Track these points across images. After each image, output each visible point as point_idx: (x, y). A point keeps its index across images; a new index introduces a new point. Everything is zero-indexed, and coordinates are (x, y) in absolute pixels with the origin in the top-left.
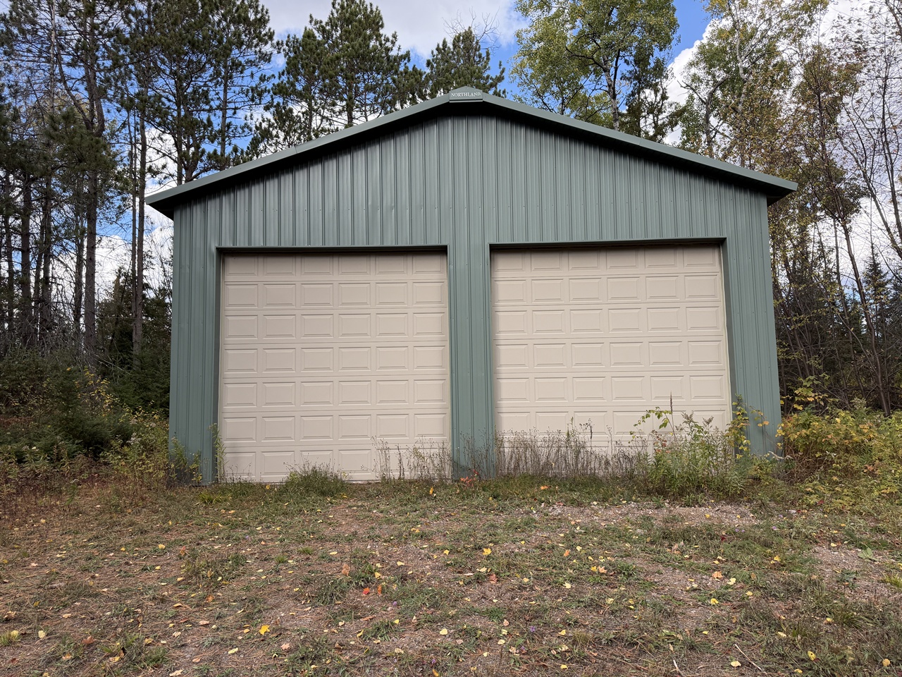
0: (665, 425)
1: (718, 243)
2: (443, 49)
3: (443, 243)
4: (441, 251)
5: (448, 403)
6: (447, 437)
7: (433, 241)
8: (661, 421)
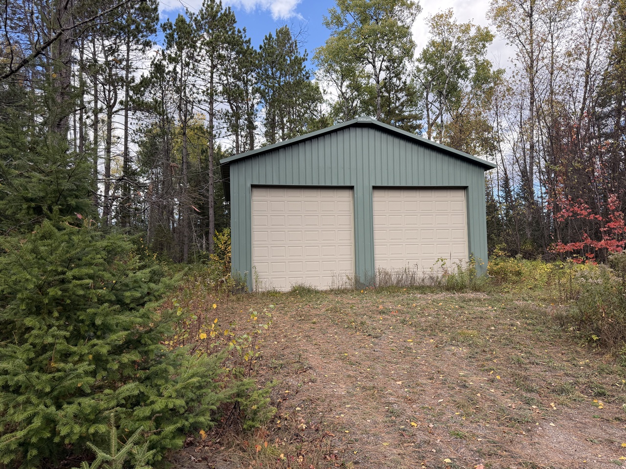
0: (444, 264)
1: (465, 188)
2: (269, 39)
3: (352, 185)
4: (351, 188)
5: (353, 256)
6: (353, 271)
7: (348, 184)
8: (442, 263)
